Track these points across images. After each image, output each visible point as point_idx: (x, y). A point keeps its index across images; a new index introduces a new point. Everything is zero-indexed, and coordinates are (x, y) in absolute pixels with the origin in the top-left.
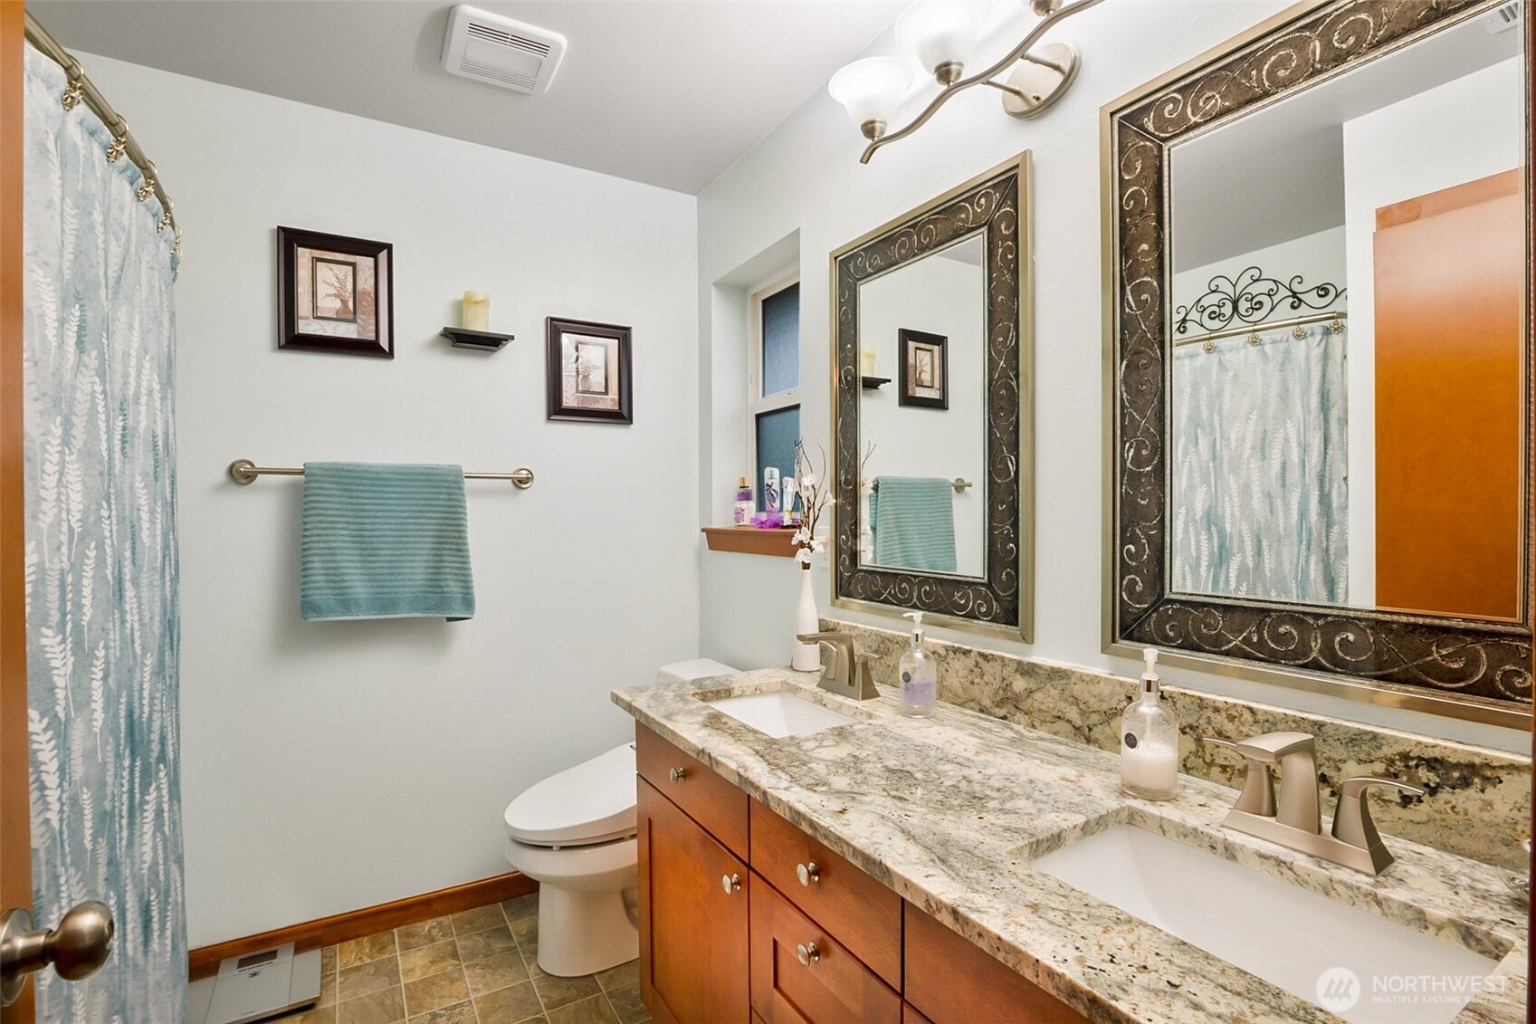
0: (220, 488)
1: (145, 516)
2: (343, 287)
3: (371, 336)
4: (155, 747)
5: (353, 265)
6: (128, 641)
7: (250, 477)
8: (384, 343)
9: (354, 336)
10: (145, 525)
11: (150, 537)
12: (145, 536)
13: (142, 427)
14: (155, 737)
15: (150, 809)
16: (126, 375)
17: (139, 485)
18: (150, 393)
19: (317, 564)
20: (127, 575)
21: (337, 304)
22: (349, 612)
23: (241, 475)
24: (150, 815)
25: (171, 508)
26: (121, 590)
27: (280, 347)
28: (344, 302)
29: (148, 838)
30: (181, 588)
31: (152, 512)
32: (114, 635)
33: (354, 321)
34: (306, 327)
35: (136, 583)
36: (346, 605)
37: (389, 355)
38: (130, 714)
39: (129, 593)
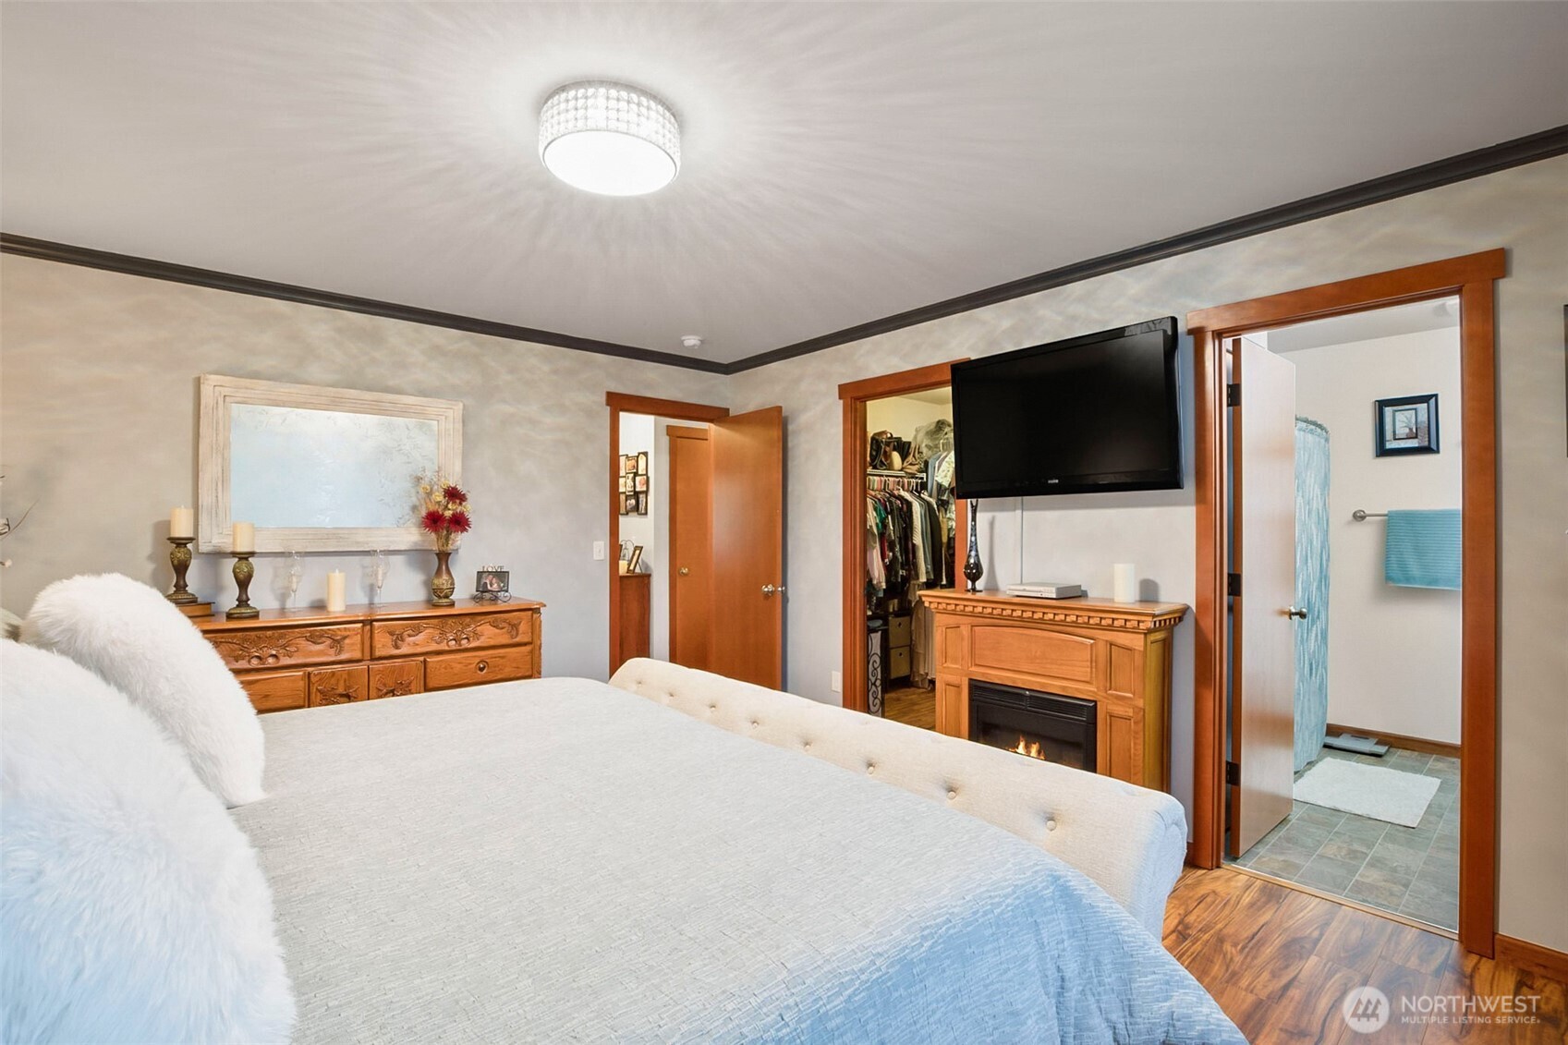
0: (1349, 523)
1: (1315, 537)
2: (1410, 421)
3: (1426, 444)
4: (1316, 614)
5: (1415, 409)
6: (1308, 576)
7: (1363, 518)
8: (1434, 447)
9: (1417, 445)
10: (1315, 539)
11: (1317, 544)
12: (1315, 543)
13: (1314, 508)
14: (1316, 609)
15: (1314, 632)
16: (1310, 492)
17: (1313, 527)
18: (1317, 497)
19: (1393, 558)
20: (1309, 555)
21: (1407, 430)
22: (1411, 583)
23: (1359, 517)
24: (1313, 635)
25: (1326, 532)
26: (1307, 560)
27: (1377, 456)
28: (1411, 429)
29: (1313, 641)
30: (1330, 564)
31: (1317, 535)
32: (1305, 573)
33: (1416, 437)
34: (1390, 445)
35: (1311, 558)
36: (1408, 580)
37: (1437, 451)
38: (1308, 599)
39: (1309, 561)
